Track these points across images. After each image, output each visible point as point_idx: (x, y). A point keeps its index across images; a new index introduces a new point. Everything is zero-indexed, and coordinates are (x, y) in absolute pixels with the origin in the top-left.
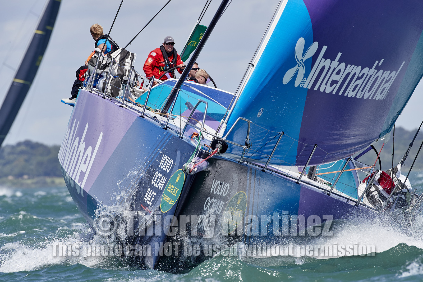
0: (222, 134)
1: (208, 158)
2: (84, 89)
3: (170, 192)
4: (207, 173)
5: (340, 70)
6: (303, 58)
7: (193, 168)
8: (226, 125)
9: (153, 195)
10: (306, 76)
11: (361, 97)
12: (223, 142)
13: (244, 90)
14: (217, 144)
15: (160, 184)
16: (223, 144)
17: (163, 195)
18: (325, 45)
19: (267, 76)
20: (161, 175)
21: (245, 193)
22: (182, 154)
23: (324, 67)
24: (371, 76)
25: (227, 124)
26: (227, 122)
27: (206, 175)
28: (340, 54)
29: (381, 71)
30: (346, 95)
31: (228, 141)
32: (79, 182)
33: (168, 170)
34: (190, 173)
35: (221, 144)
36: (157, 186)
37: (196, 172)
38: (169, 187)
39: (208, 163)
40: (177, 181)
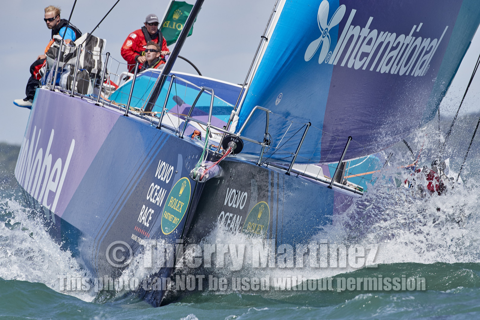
0: (234, 129)
1: (220, 160)
2: (43, 88)
3: (172, 207)
4: (219, 181)
5: (371, 39)
6: (327, 27)
7: (204, 174)
8: (238, 118)
9: (150, 213)
10: (332, 48)
11: (396, 73)
12: (238, 139)
13: (258, 71)
14: (230, 143)
15: (158, 199)
16: (238, 141)
17: (164, 212)
18: (354, 9)
19: (285, 52)
20: (159, 188)
21: (267, 204)
22: (185, 158)
23: (352, 36)
24: (408, 45)
25: (238, 116)
26: (238, 113)
27: (218, 183)
28: (371, 19)
29: (420, 39)
30: (378, 70)
31: (242, 138)
32: (48, 205)
33: (168, 180)
34: (200, 180)
35: (235, 142)
36: (154, 201)
37: (208, 178)
38: (171, 201)
39: (219, 167)
40: (181, 192)
